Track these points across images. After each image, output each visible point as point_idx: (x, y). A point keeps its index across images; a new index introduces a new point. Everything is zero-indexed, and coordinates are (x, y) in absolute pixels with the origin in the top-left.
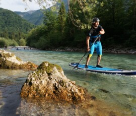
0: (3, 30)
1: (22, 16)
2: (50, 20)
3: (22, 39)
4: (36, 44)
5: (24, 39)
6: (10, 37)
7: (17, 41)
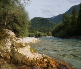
0: (40, 28)
1: (49, 20)
2: (66, 19)
3: (50, 32)
4: (57, 35)
5: (51, 32)
6: (44, 32)
7: (47, 33)
